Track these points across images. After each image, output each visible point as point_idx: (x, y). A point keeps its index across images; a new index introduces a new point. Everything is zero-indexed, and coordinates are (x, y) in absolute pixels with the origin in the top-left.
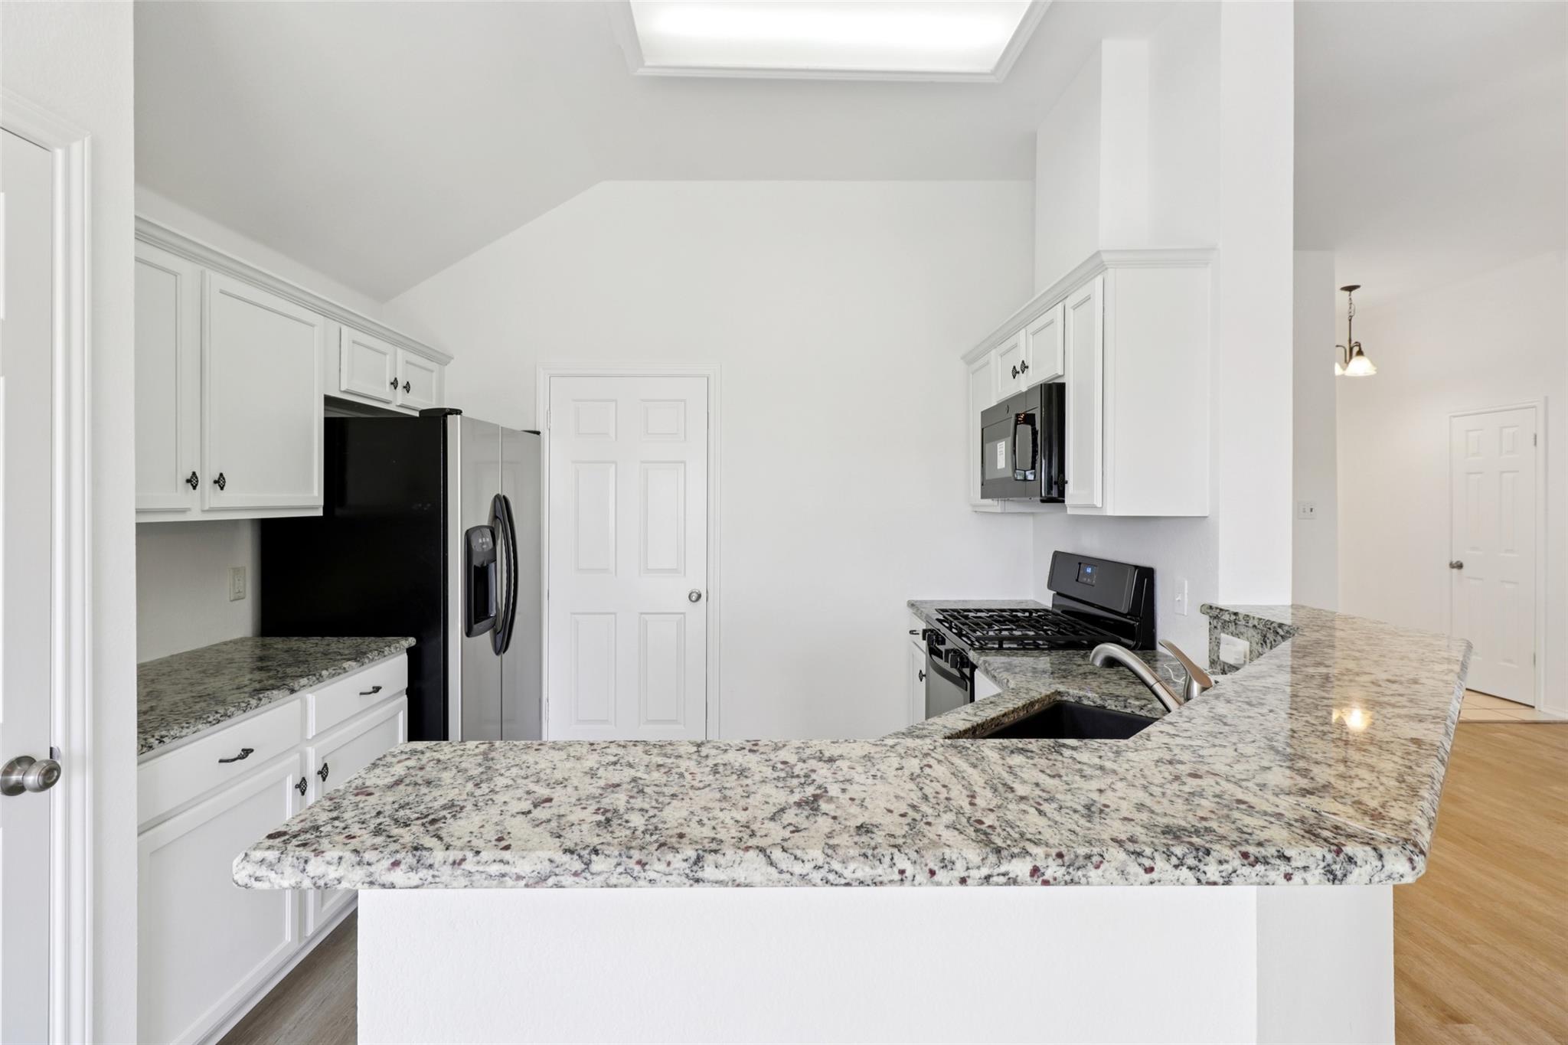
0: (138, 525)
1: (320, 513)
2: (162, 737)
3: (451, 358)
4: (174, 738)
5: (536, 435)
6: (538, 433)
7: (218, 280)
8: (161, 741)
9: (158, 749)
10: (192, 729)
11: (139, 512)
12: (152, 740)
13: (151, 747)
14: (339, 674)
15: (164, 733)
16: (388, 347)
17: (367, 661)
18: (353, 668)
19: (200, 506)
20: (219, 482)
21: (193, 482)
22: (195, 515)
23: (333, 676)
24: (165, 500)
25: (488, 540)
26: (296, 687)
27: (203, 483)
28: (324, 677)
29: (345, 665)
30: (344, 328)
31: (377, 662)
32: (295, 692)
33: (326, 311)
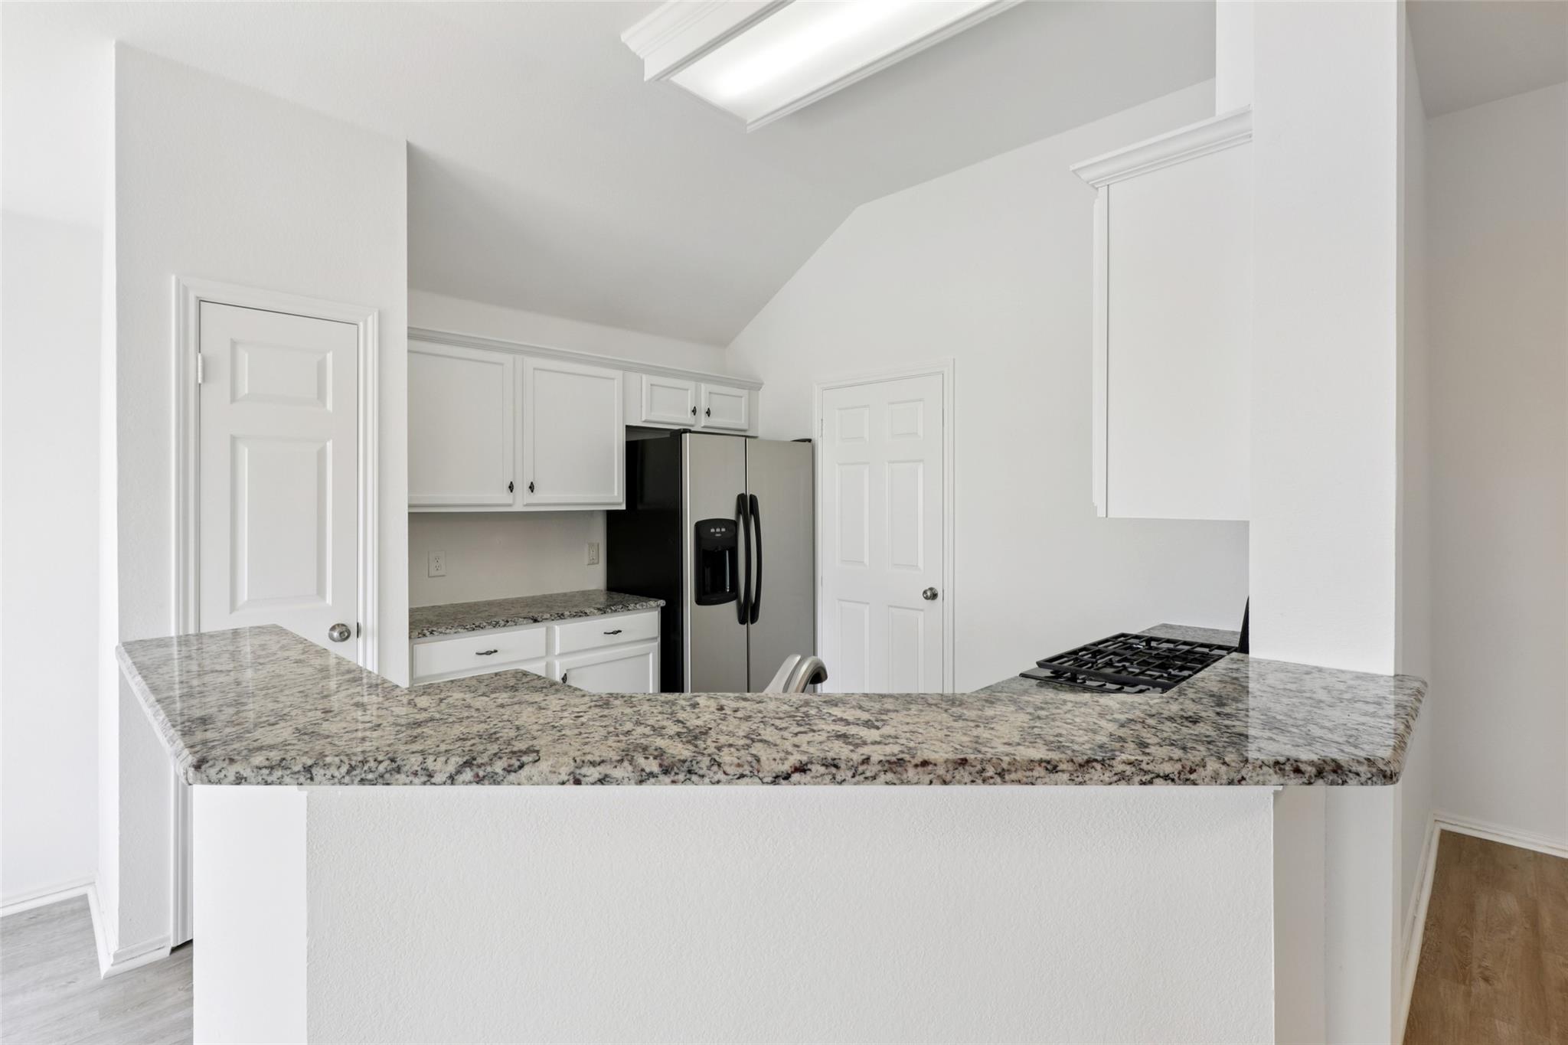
0: (409, 513)
1: (623, 507)
2: (433, 631)
3: (762, 384)
4: (441, 633)
5: (807, 443)
6: (810, 441)
7: (532, 362)
8: (431, 633)
9: (429, 638)
10: (453, 630)
11: (410, 506)
12: (426, 631)
13: (424, 635)
14: (580, 616)
15: (435, 629)
16: (690, 385)
17: (610, 611)
18: (594, 614)
19: (521, 502)
20: (532, 488)
21: (511, 487)
22: (518, 507)
23: (574, 616)
24: (496, 498)
25: (723, 530)
26: (539, 619)
27: (521, 488)
28: (566, 616)
29: (588, 611)
30: (644, 377)
31: (621, 613)
32: (539, 622)
33: (626, 367)
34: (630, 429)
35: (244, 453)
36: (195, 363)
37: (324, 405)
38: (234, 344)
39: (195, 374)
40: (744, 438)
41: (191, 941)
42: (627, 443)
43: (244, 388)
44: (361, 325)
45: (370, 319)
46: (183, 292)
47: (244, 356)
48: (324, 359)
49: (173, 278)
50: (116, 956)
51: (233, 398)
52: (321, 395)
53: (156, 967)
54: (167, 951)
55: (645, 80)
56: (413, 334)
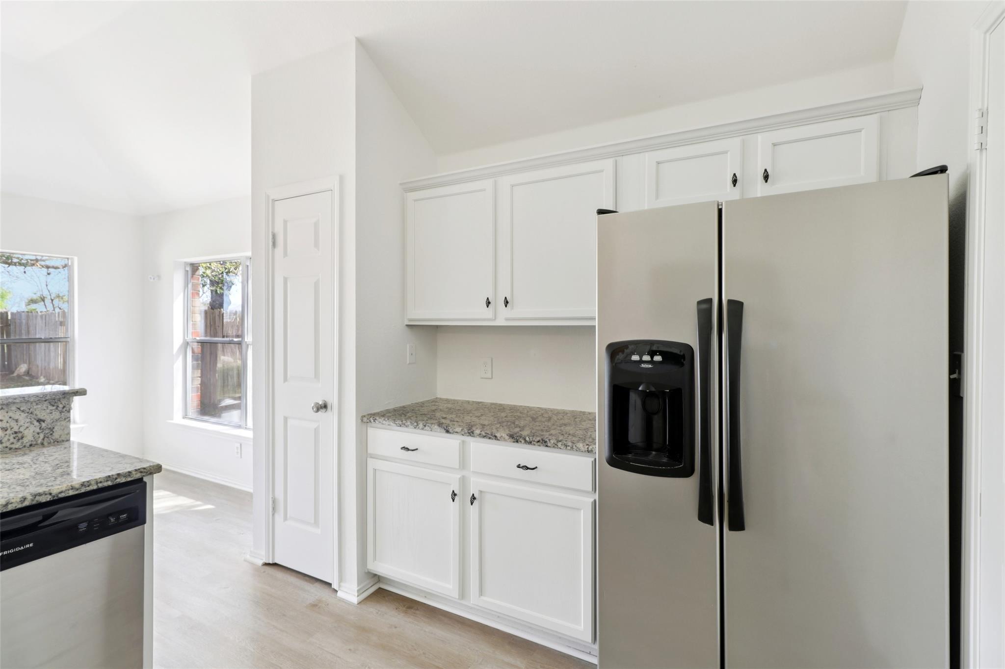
7: (510, 180)
9: (374, 424)
13: (370, 421)
15: (377, 418)
16: (733, 143)
17: (523, 441)
18: (505, 440)
20: (505, 303)
21: (488, 303)
23: (484, 437)
26: (451, 430)
27: (497, 303)
28: (475, 434)
29: (498, 435)
30: (648, 155)
31: (536, 447)
32: (450, 433)
35: (289, 287)
37: (319, 250)
38: (285, 222)
44: (334, 192)
51: (285, 254)
52: (316, 244)
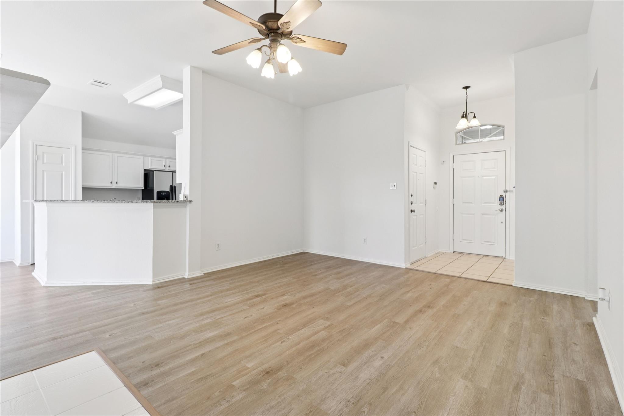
1: (144, 188)
16: (164, 160)
19: (114, 186)
20: (117, 183)
21: (111, 183)
22: (113, 187)
24: (107, 185)
25: (165, 193)
27: (114, 183)
30: (150, 158)
33: (144, 156)
34: (145, 170)
35: (45, 174)
36: (35, 157)
37: (63, 164)
38: (43, 153)
39: (35, 159)
40: (172, 173)
41: (34, 264)
42: (145, 173)
43: (45, 161)
44: (71, 149)
45: (73, 147)
46: (33, 144)
47: (45, 156)
48: (63, 156)
49: (31, 141)
50: (20, 263)
51: (43, 163)
52: (62, 162)
53: (27, 267)
54: (30, 264)
55: (128, 103)
56: (83, 149)
